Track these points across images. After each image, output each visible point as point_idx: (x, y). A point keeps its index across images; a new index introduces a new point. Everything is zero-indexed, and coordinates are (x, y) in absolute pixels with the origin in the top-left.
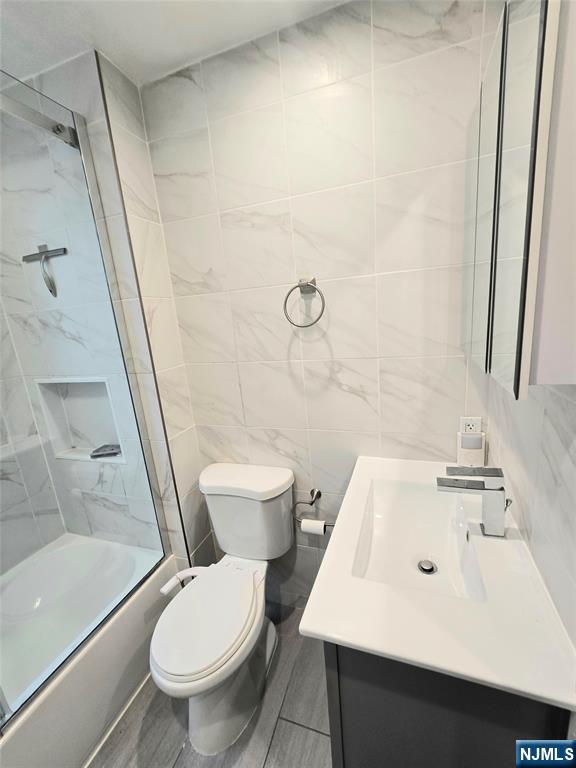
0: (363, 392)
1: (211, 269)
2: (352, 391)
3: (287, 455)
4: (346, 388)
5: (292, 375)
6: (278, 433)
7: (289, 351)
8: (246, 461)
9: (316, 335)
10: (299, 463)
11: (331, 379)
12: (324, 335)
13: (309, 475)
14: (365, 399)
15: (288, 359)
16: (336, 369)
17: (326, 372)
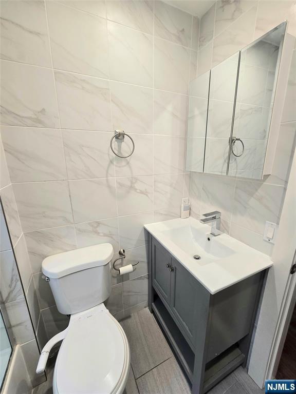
0: (146, 192)
1: (44, 110)
2: (142, 192)
3: (105, 235)
4: (138, 191)
5: (109, 187)
6: (98, 223)
7: (107, 172)
8: (74, 247)
9: (124, 163)
10: (112, 237)
11: (132, 187)
12: (128, 163)
13: (118, 242)
14: (147, 195)
15: (107, 177)
16: (134, 181)
17: (129, 184)
